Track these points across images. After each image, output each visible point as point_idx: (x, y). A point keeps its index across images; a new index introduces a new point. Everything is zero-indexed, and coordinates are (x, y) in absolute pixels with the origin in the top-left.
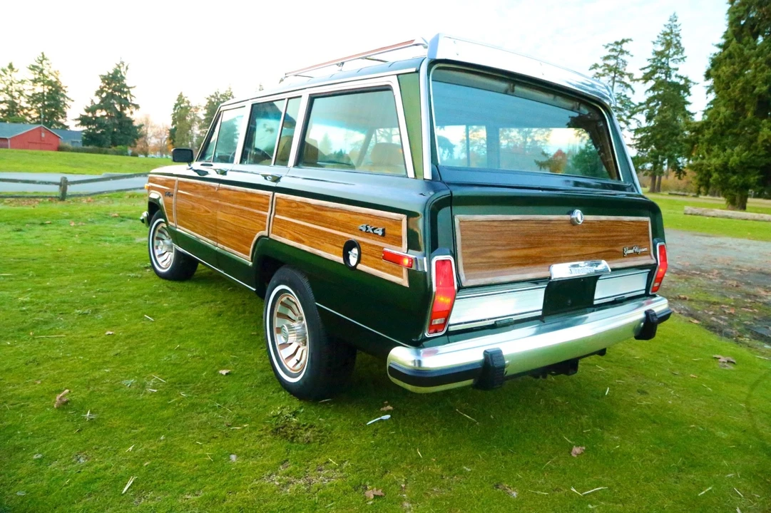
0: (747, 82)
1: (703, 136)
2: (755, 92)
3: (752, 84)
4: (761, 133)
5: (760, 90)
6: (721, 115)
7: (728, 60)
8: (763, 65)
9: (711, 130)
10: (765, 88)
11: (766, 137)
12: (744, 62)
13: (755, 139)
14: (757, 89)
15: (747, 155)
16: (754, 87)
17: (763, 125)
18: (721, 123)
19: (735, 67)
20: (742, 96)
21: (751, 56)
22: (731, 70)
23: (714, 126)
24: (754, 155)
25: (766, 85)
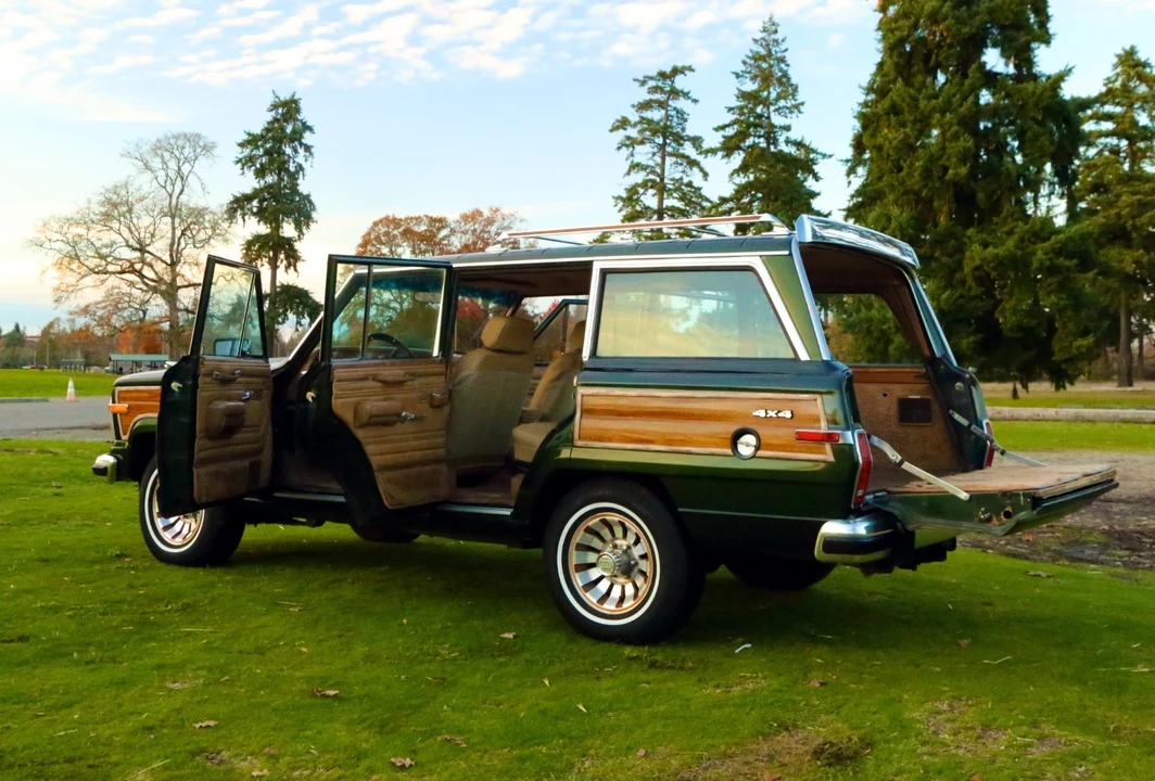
0: (932, 159)
2: (947, 177)
3: (941, 162)
4: (968, 254)
5: (956, 174)
7: (893, 118)
8: (955, 128)
10: (963, 170)
11: (978, 262)
12: (921, 121)
13: (959, 265)
14: (950, 171)
15: (949, 297)
16: (945, 169)
17: (969, 238)
19: (907, 130)
20: (926, 186)
21: (934, 110)
22: (901, 137)
24: (961, 296)
25: (965, 165)
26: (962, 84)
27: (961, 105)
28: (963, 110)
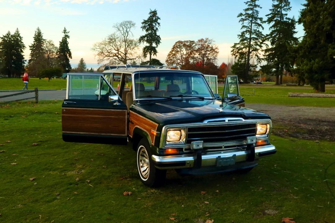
0: (319, 25)
1: (299, 54)
2: (323, 30)
3: (322, 25)
4: (328, 51)
6: (307, 43)
7: (309, 13)
8: (327, 16)
9: (303, 51)
10: (329, 28)
11: (331, 54)
12: (317, 14)
13: (326, 54)
14: (325, 28)
15: (322, 63)
16: (323, 27)
17: (329, 47)
18: (307, 47)
19: (313, 17)
20: (317, 32)
21: (321, 11)
22: (311, 19)
23: (304, 49)
25: (329, 26)
26: (331, 3)
27: (330, 9)
28: (330, 10)
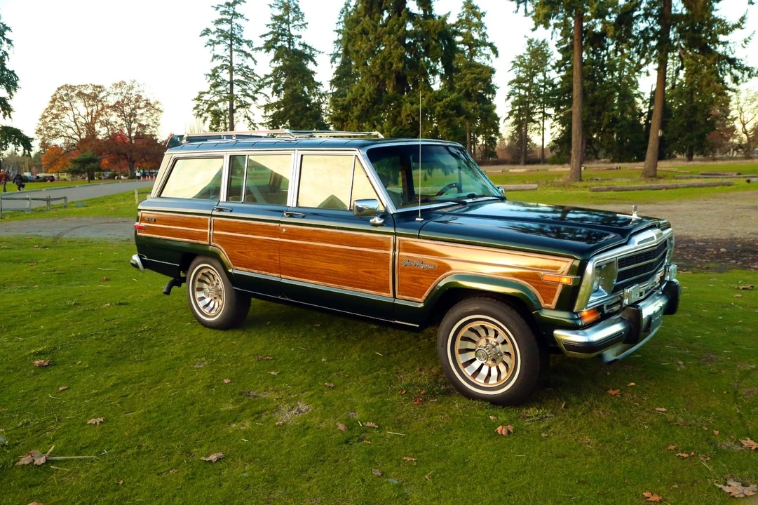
0: (384, 59)
1: (352, 113)
2: (393, 68)
3: (389, 60)
4: (404, 108)
5: (397, 67)
6: (366, 92)
7: (364, 37)
8: (396, 43)
9: (359, 106)
10: (401, 65)
11: (409, 112)
12: (378, 39)
13: (399, 113)
14: (394, 66)
15: (395, 131)
16: (391, 64)
17: (404, 100)
18: (367, 100)
19: (372, 43)
20: (381, 73)
21: (385, 32)
22: (369, 46)
23: (360, 103)
24: (401, 130)
25: (401, 62)
26: (398, 19)
27: (398, 31)
28: (399, 33)
